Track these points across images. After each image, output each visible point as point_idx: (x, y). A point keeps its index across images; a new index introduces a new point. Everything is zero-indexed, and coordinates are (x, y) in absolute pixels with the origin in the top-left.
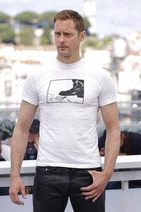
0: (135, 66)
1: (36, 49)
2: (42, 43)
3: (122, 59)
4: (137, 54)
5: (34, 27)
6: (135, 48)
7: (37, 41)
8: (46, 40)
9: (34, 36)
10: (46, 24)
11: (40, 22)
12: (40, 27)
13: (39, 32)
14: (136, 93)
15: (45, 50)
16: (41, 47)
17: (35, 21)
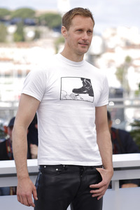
0: (110, 63)
1: (9, 47)
2: (15, 40)
3: (98, 56)
4: (112, 51)
5: (6, 24)
6: (110, 45)
7: (10, 38)
8: (19, 37)
9: (7, 33)
10: (19, 20)
11: (13, 18)
12: (13, 23)
13: (12, 29)
14: (112, 91)
15: (19, 47)
16: (15, 44)
17: (8, 18)
